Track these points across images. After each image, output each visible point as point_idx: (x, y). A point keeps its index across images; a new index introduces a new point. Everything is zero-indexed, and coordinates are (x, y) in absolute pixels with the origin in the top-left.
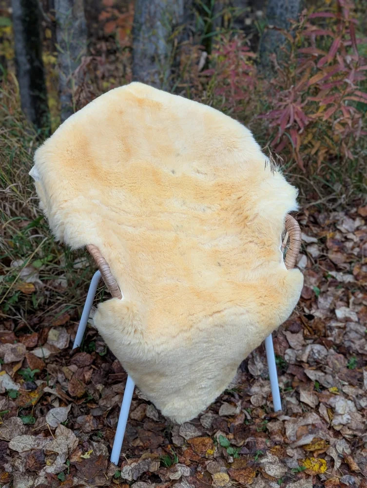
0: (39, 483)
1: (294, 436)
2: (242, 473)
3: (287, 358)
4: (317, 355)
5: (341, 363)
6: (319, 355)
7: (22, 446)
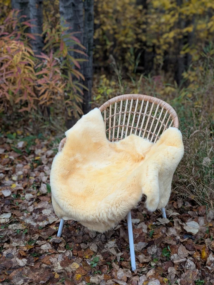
0: (33, 224)
1: (120, 277)
2: (83, 271)
3: (172, 257)
4: (188, 266)
5: (193, 277)
6: (189, 267)
7: (46, 213)
